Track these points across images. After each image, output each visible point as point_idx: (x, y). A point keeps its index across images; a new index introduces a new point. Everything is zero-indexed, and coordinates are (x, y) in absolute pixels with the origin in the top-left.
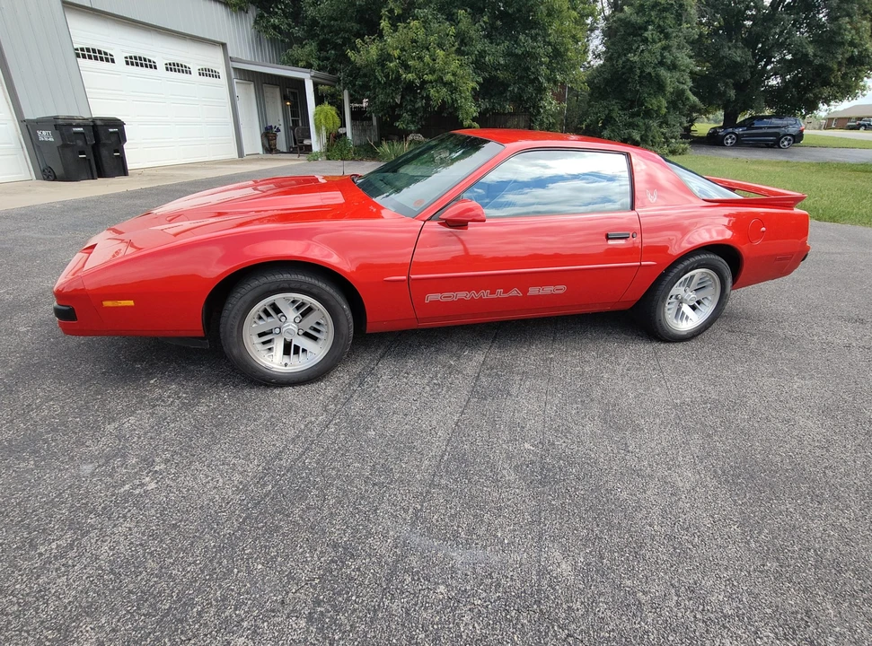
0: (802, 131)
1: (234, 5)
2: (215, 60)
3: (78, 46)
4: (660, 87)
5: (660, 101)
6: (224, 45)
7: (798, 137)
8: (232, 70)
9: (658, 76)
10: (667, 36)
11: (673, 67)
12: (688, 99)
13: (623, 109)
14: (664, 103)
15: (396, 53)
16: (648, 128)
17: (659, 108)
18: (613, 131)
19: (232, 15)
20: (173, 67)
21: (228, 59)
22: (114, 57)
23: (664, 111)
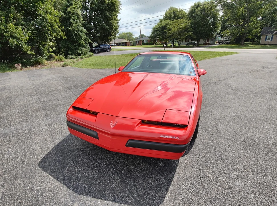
0: (111, 47)
4: (81, 37)
5: (82, 41)
7: (110, 49)
9: (79, 34)
10: (77, 22)
11: (82, 32)
12: (88, 41)
13: (72, 44)
14: (84, 42)
16: (82, 50)
17: (83, 43)
18: (71, 51)
23: (84, 44)
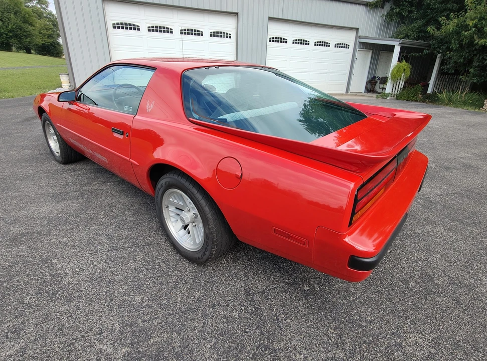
1: (372, 5)
2: (349, 38)
3: (272, 37)
6: (357, 29)
8: (358, 44)
15: (471, 23)
19: (370, 11)
20: (319, 44)
21: (358, 37)
22: (288, 41)
